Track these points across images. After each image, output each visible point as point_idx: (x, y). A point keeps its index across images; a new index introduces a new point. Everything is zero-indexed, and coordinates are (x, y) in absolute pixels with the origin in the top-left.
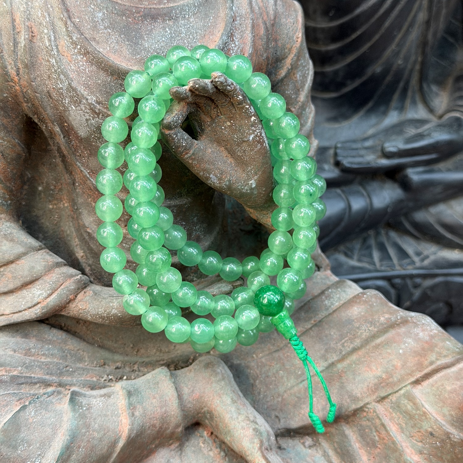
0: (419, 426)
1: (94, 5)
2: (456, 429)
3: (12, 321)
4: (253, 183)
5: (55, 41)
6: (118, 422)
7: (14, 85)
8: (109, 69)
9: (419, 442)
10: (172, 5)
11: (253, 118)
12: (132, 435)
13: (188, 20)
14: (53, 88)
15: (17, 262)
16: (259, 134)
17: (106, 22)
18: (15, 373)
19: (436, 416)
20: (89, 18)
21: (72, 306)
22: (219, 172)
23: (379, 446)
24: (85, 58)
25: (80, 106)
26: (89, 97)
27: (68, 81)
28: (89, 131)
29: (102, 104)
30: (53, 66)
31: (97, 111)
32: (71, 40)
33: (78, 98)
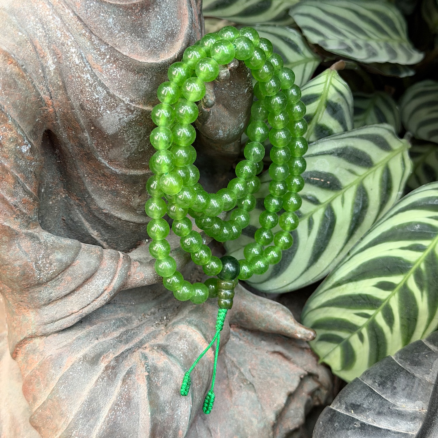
1: (103, 13)
5: (86, 57)
7: (47, 108)
14: (87, 100)
15: (74, 264)
17: (117, 26)
21: (130, 280)
22: (224, 126)
24: (115, 65)
25: (115, 109)
26: (124, 99)
27: (106, 91)
28: (119, 128)
29: (134, 102)
30: (87, 80)
31: (132, 109)
32: (99, 53)
33: (115, 103)
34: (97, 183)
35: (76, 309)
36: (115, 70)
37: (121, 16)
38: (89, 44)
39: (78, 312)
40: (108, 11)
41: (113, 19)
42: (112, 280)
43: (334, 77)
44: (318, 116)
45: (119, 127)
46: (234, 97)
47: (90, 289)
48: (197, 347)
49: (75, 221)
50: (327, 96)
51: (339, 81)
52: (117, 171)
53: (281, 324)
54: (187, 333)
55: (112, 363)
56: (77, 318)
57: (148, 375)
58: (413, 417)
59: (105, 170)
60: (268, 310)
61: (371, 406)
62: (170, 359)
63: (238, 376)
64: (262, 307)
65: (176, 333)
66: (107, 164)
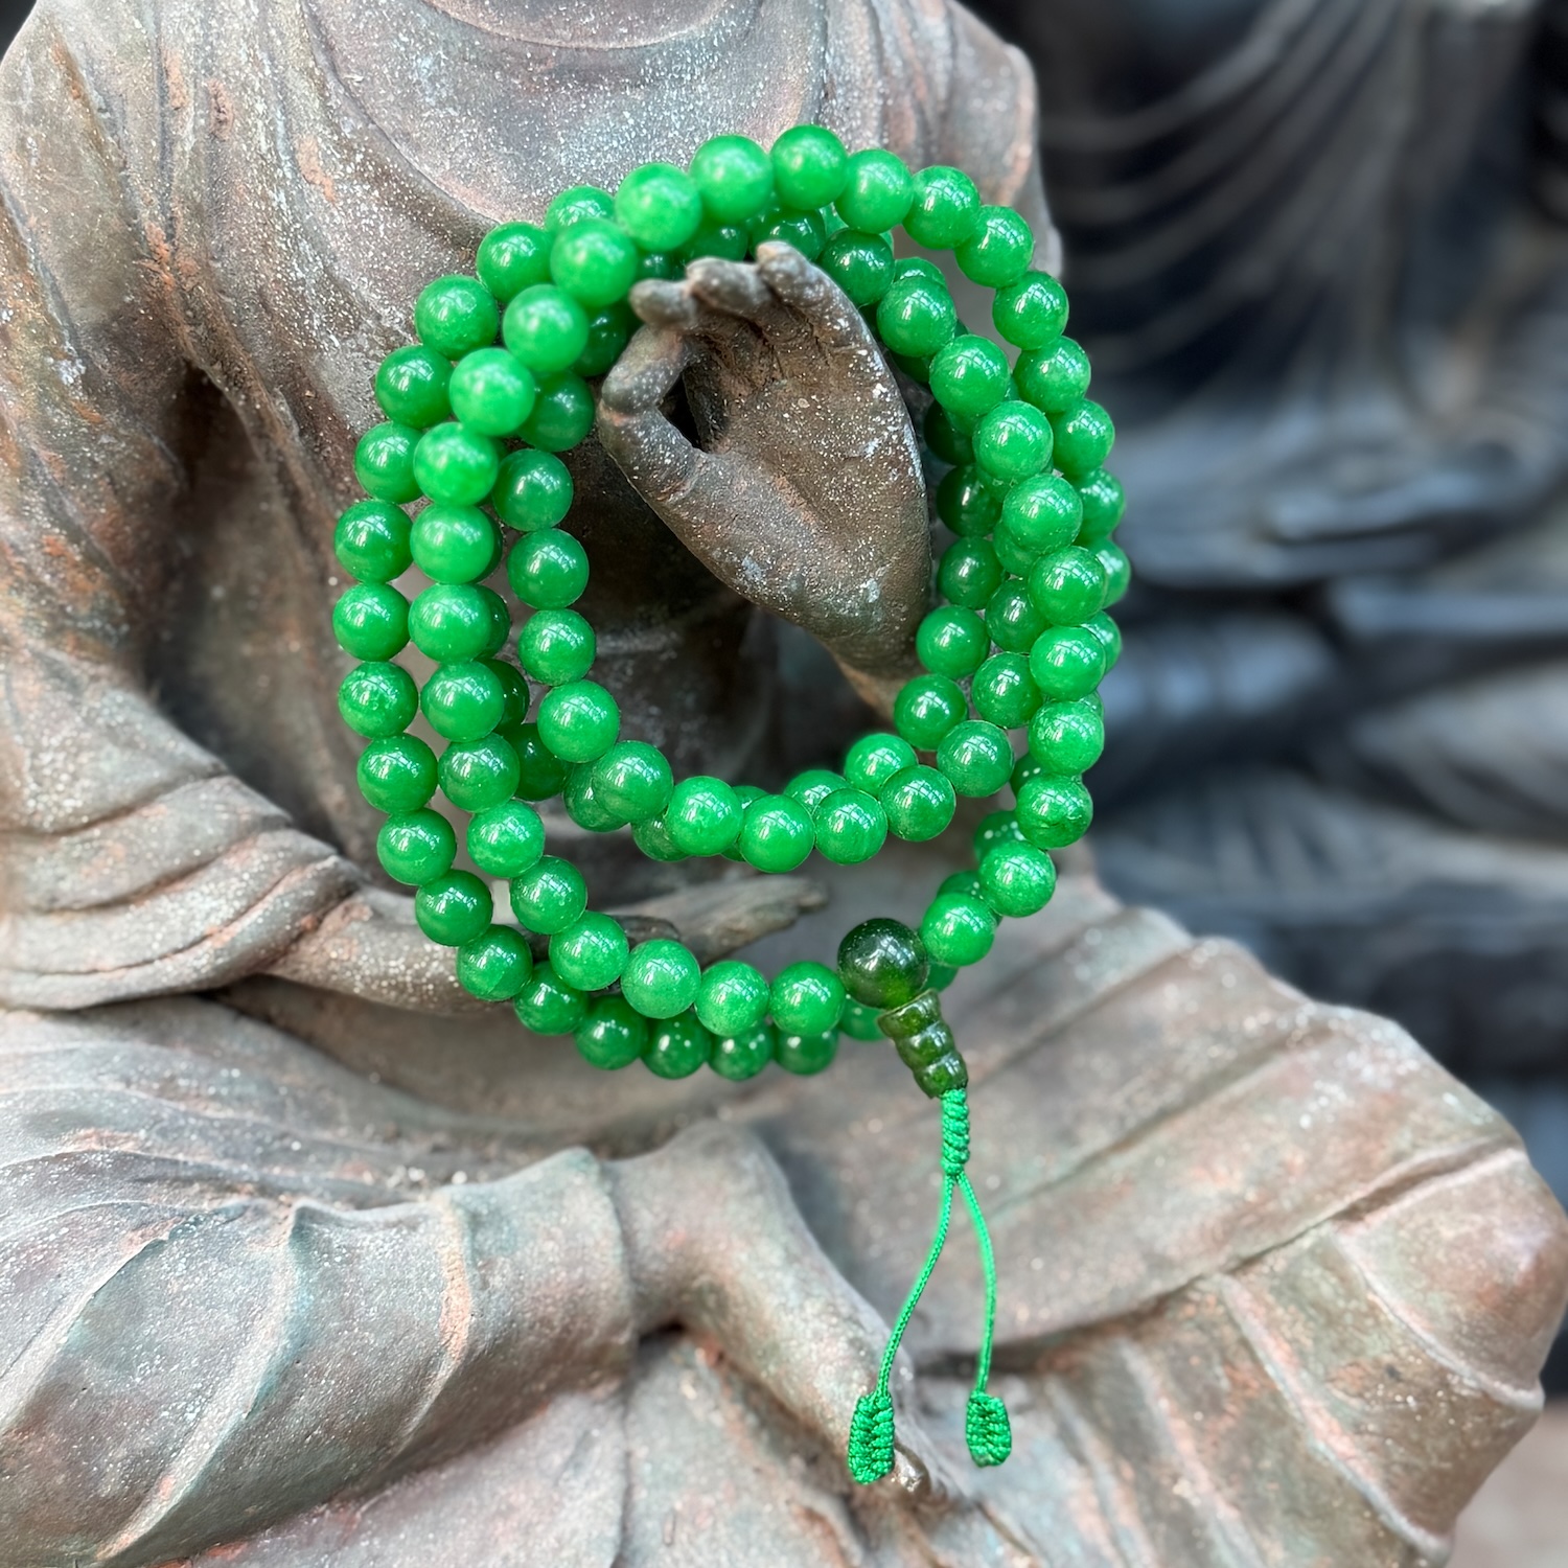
0: (1354, 1346)
1: (409, 34)
2: (1467, 1358)
3: (122, 992)
4: (871, 589)
5: (288, 138)
6: (440, 1304)
7: (156, 267)
8: (448, 227)
9: (1353, 1396)
10: (642, 43)
11: (879, 389)
12: (481, 1347)
13: (688, 88)
14: (277, 281)
15: (145, 812)
16: (894, 437)
17: (443, 85)
18: (129, 1147)
19: (1407, 1317)
20: (392, 74)
21: (308, 949)
22: (770, 551)
23: (1231, 1408)
24: (376, 193)
25: (355, 337)
26: (383, 311)
27: (323, 260)
30: (279, 213)
32: (336, 137)
33: (350, 312)
35: (108, 963)
39: (111, 971)
48: (420, 1271)
55: (96, 1157)
56: (102, 989)
57: (162, 1242)
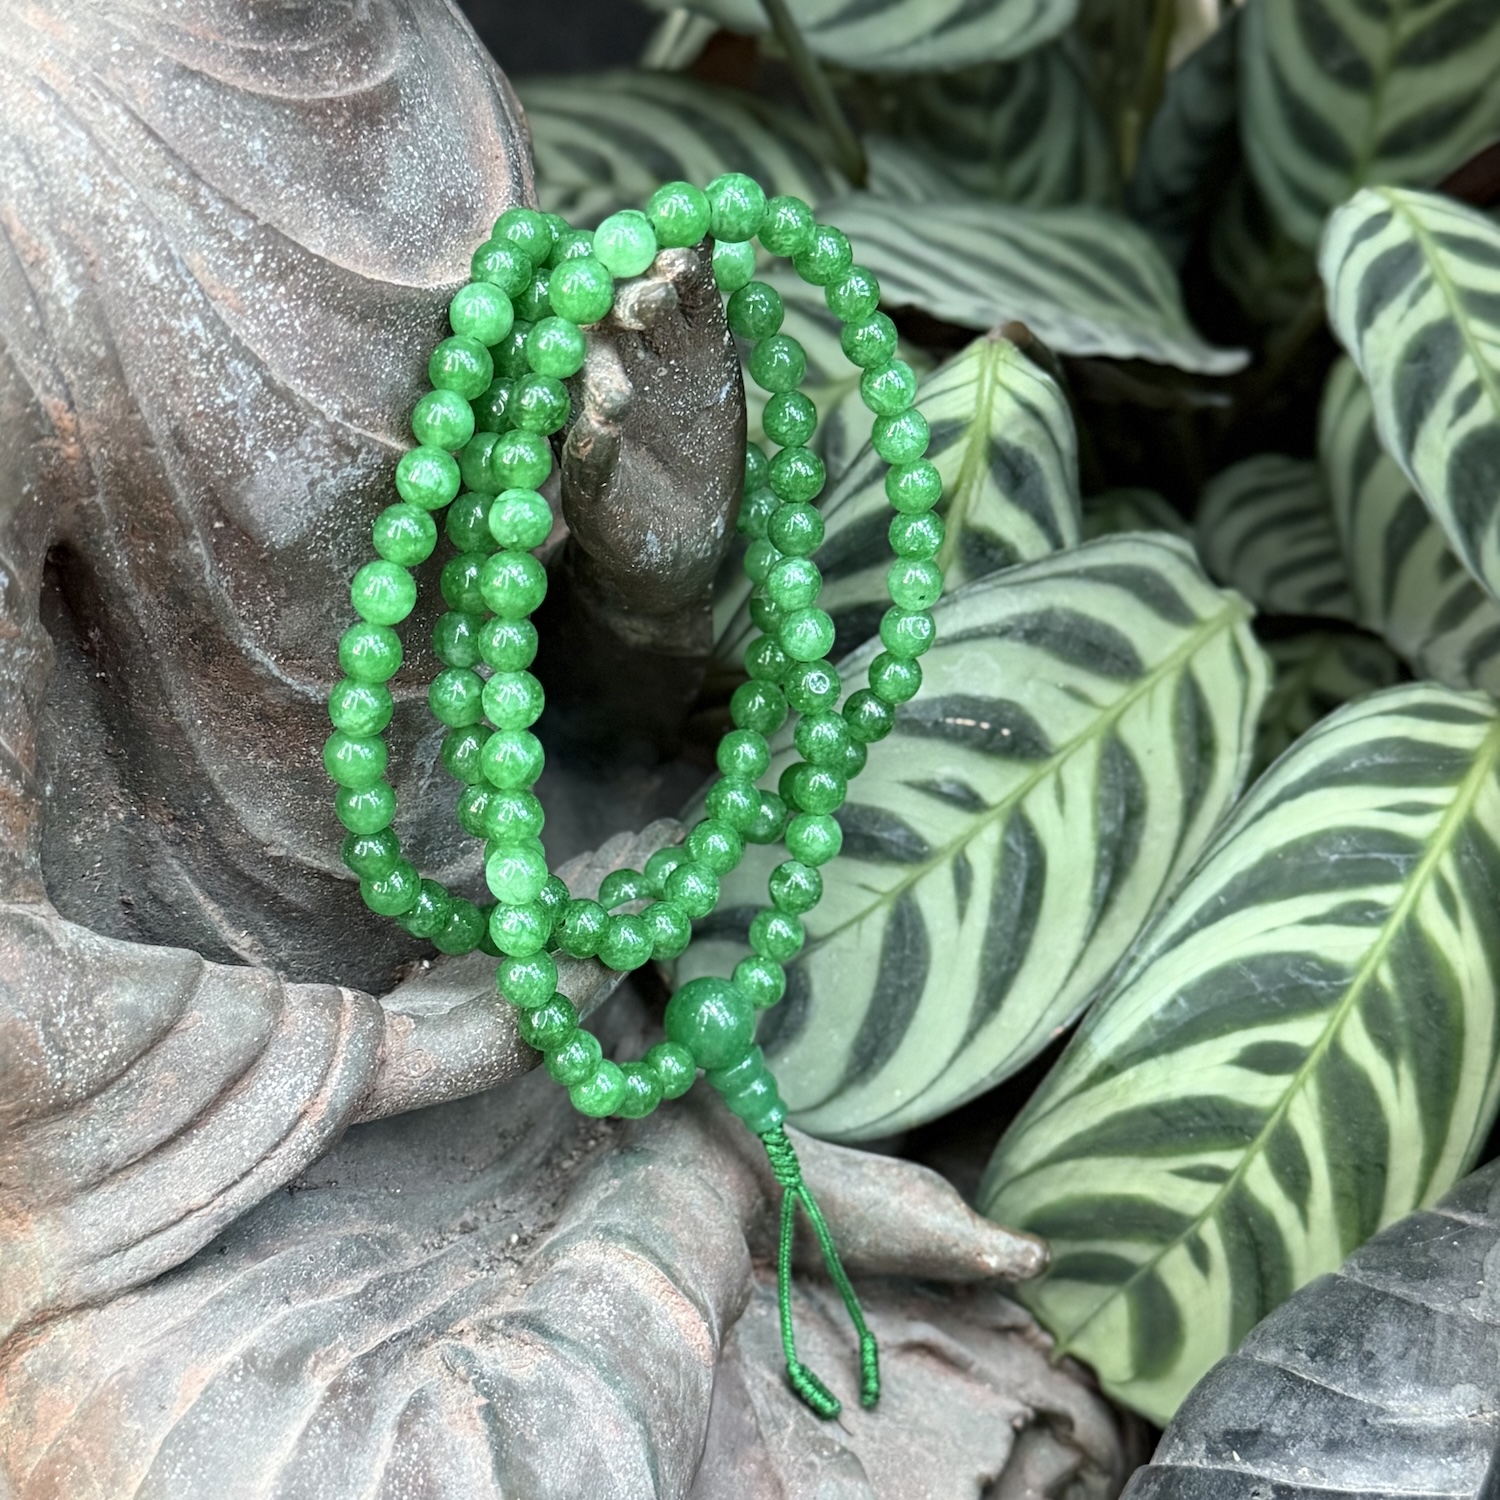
5: (182, 259)
8: (357, 302)
15: (182, 1025)
17: (280, 164)
21: (386, 1080)
24: (282, 289)
25: (296, 445)
26: (323, 408)
27: (261, 373)
28: (310, 520)
29: (359, 418)
30: (193, 341)
31: (354, 443)
32: (226, 244)
33: (293, 420)
34: (241, 749)
35: (201, 1198)
36: (285, 306)
37: (291, 133)
38: (189, 216)
39: (208, 1204)
40: (244, 116)
41: (265, 141)
42: (323, 1077)
43: (1005, 361)
44: (967, 498)
45: (311, 513)
46: (685, 418)
47: (248, 1115)
48: (645, 1310)
49: (168, 899)
50: (988, 424)
51: (1022, 371)
52: (311, 691)
53: (925, 1225)
54: (604, 1267)
55: (352, 1374)
56: (207, 1226)
57: (488, 1405)
58: (1456, 1443)
59: (268, 693)
60: (875, 1183)
61: (1298, 1428)
62: (556, 1352)
63: (796, 1432)
64: (849, 1177)
65: (563, 1273)
66: (272, 666)
